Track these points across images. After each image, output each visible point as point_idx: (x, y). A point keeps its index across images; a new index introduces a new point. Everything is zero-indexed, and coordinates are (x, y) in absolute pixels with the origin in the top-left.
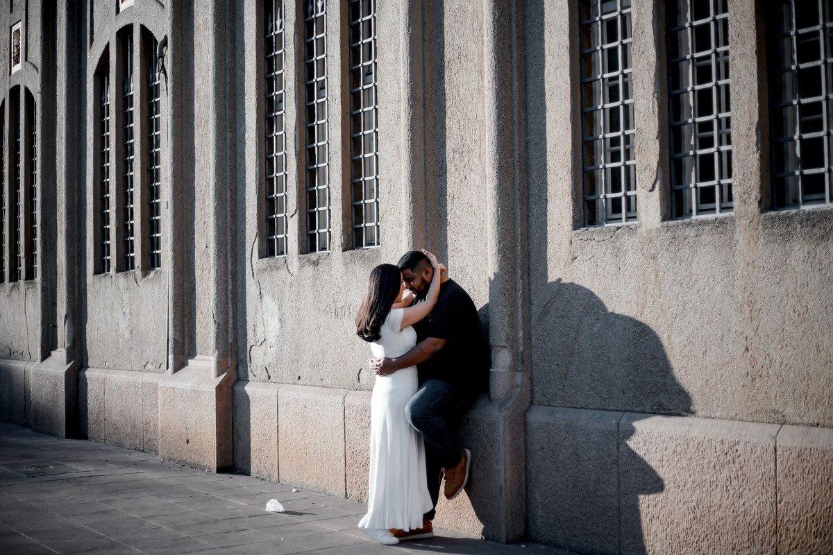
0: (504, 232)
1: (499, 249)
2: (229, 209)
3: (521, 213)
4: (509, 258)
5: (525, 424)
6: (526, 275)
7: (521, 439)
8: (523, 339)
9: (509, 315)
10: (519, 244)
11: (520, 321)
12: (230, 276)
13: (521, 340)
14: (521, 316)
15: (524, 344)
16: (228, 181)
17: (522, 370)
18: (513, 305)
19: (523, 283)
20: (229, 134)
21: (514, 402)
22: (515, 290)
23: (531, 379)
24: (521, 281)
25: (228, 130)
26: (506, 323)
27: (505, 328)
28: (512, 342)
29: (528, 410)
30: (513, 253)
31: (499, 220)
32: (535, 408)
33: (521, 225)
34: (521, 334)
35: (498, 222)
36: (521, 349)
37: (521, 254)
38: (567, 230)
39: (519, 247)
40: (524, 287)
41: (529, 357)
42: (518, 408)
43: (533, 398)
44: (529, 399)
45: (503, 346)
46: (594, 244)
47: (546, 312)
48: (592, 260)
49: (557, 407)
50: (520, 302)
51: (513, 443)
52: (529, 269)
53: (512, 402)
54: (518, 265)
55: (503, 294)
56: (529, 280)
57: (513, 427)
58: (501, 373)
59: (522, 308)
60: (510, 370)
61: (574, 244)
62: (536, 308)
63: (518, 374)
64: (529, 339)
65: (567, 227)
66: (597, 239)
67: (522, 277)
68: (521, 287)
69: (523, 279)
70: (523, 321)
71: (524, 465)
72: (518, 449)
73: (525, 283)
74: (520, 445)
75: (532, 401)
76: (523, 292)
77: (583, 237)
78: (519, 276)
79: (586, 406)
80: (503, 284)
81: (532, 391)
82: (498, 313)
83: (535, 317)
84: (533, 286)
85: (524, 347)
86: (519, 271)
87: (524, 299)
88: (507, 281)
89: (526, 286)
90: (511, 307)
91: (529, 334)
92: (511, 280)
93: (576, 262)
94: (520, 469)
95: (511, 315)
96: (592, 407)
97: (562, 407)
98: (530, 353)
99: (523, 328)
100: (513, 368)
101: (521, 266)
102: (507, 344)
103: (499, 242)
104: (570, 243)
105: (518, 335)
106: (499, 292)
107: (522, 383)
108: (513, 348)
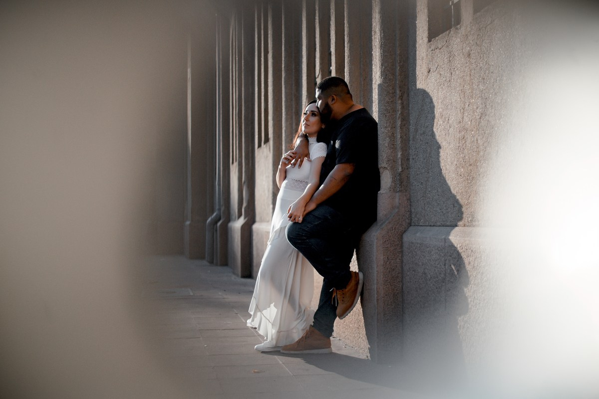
0: (386, 54)
1: (382, 72)
2: (293, 78)
4: (390, 80)
5: (401, 245)
7: (398, 260)
8: (402, 159)
9: (390, 137)
10: (397, 65)
11: (399, 142)
13: (400, 161)
14: (399, 136)
15: (402, 164)
16: (293, 55)
17: (400, 191)
18: (394, 127)
19: (402, 103)
21: (390, 223)
22: (394, 111)
23: (409, 199)
24: (400, 102)
26: (387, 145)
27: (386, 149)
28: (393, 161)
29: (405, 232)
30: (394, 74)
31: (382, 43)
32: (411, 228)
33: (400, 46)
34: (399, 154)
35: (381, 45)
36: (400, 169)
37: (400, 75)
38: (426, 43)
39: (399, 68)
40: (403, 108)
41: (408, 178)
42: (394, 228)
43: (411, 219)
44: (407, 220)
45: (385, 168)
46: (438, 51)
47: (416, 130)
48: (438, 69)
49: (421, 226)
50: (399, 123)
51: (388, 263)
52: (408, 89)
53: (387, 222)
54: (398, 86)
55: (384, 115)
56: (409, 100)
57: (387, 247)
58: (383, 193)
59: (401, 128)
60: (390, 191)
61: (428, 57)
62: (412, 128)
63: (397, 194)
64: (408, 159)
65: (426, 40)
66: (440, 46)
67: (401, 97)
68: (400, 107)
69: (402, 99)
70: (402, 142)
71: (401, 286)
72: (394, 270)
73: (405, 103)
74: (396, 266)
75: (411, 222)
76: (401, 113)
77: (433, 47)
78: (398, 96)
79: (436, 222)
80: (385, 106)
81: (411, 212)
82: (381, 135)
83: (411, 137)
84: (410, 106)
85: (402, 168)
86: (398, 92)
87: (403, 120)
88: (388, 102)
89: (405, 107)
90: (392, 128)
91: (409, 154)
92: (392, 101)
93: (430, 75)
94: (397, 290)
95: (393, 136)
96: (438, 224)
97: (424, 226)
98: (409, 174)
99: (402, 149)
100: (393, 189)
101: (400, 87)
102: (388, 165)
103: (382, 65)
104: (427, 55)
105: (397, 155)
106: (381, 114)
107: (400, 203)
108: (393, 169)
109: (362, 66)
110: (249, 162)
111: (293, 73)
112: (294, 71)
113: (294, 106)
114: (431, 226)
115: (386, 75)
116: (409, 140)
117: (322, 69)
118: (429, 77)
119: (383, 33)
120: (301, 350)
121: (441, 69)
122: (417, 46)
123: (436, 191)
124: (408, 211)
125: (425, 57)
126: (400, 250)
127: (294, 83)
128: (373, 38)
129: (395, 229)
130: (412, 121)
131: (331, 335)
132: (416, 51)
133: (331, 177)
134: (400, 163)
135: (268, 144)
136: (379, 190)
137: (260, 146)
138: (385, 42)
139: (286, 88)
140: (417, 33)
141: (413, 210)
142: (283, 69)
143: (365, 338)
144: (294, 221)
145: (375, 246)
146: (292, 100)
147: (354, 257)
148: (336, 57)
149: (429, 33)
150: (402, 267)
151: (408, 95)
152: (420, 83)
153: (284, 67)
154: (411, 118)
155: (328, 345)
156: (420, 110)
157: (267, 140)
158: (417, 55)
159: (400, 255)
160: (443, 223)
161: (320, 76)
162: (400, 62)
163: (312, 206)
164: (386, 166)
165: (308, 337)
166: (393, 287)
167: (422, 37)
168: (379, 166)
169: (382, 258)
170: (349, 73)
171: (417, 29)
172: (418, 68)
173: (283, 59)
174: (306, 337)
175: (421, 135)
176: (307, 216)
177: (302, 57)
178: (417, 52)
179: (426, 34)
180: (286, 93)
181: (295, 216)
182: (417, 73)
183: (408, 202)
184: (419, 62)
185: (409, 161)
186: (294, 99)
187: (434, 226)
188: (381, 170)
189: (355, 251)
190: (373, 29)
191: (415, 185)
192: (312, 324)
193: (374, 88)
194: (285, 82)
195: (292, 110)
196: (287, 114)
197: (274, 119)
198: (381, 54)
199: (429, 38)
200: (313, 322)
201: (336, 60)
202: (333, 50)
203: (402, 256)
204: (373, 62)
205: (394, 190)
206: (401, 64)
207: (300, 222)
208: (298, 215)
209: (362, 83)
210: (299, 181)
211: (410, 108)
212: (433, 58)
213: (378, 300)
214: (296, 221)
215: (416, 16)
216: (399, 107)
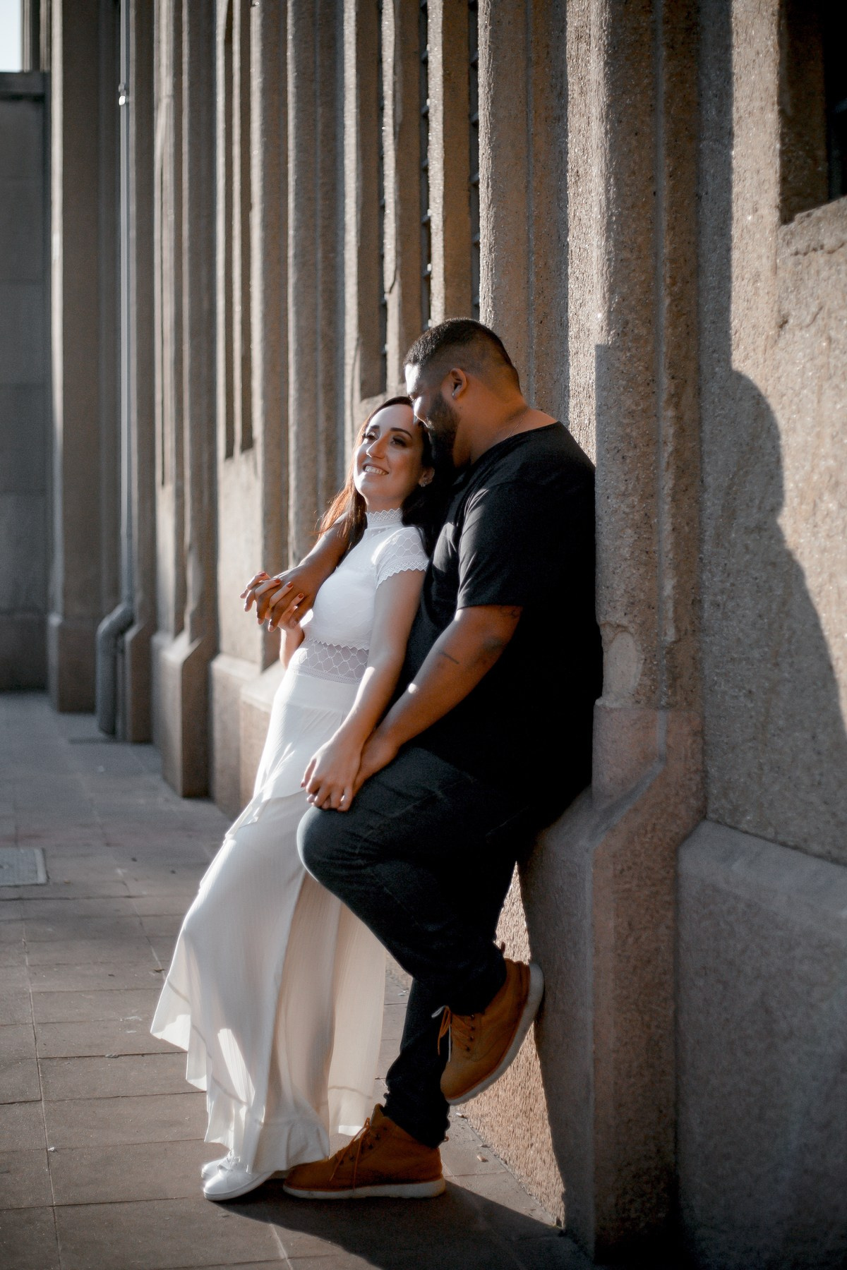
0: (626, 254)
1: (609, 312)
2: (320, 288)
3: (674, 189)
4: (637, 339)
5: (675, 882)
6: (689, 391)
8: (676, 601)
9: (636, 527)
10: (663, 292)
11: (667, 542)
12: (322, 448)
13: (670, 606)
14: (667, 527)
15: (677, 620)
16: (319, 222)
17: (670, 706)
18: (650, 494)
19: (679, 418)
20: (320, 110)
21: (636, 810)
22: (653, 441)
23: (700, 733)
24: (670, 413)
25: (319, 102)
26: (626, 552)
27: (625, 564)
28: (647, 606)
29: (686, 837)
30: (651, 322)
31: (611, 217)
32: (706, 828)
33: (672, 228)
34: (669, 585)
35: (609, 223)
36: (671, 635)
37: (674, 325)
38: (769, 227)
39: (667, 301)
40: (681, 432)
41: (697, 663)
42: (649, 828)
43: (706, 798)
44: (692, 801)
45: (619, 626)
46: (822, 261)
47: (730, 513)
48: (820, 322)
49: (746, 832)
50: (667, 482)
51: (631, 940)
52: (699, 370)
53: (629, 807)
54: (664, 361)
55: (619, 456)
56: (700, 407)
57: (629, 890)
58: (612, 710)
59: (674, 500)
60: (638, 702)
61: (781, 274)
62: (712, 504)
63: (661, 716)
64: (697, 603)
65: (770, 215)
66: (829, 242)
67: (676, 399)
68: (671, 431)
69: (677, 406)
70: (676, 545)
71: (671, 1012)
72: (649, 961)
73: (686, 417)
74: (657, 950)
75: (705, 807)
76: (676, 450)
77: (800, 244)
78: (664, 396)
79: (805, 841)
80: (620, 424)
81: (705, 774)
82: (606, 519)
83: (709, 533)
84: (707, 427)
85: (678, 629)
86: (665, 381)
87: (681, 472)
88: (631, 414)
89: (690, 429)
90: (643, 498)
91: (699, 586)
92: (644, 411)
93: (787, 336)
94: (658, 1027)
95: (646, 524)
96: (816, 847)
97: (756, 836)
98: (700, 649)
99: (676, 568)
100: (647, 698)
101: (672, 365)
102: (630, 617)
103: (612, 290)
104: (775, 269)
105: (661, 588)
106: (608, 451)
107: (669, 747)
108: (647, 631)
109: (533, 278)
110: (201, 492)
111: (320, 273)
112: (320, 266)
113: (321, 366)
114: (784, 844)
115: (627, 323)
116: (701, 541)
117: (402, 269)
118: (782, 343)
119: (616, 184)
120: (350, 1187)
121: (833, 323)
122: (735, 232)
123: (807, 736)
124: (696, 771)
125: (766, 273)
126: (667, 898)
127: (320, 301)
128: (571, 192)
129: (654, 829)
130: (714, 476)
131: (441, 1137)
132: (729, 250)
133: (443, 653)
134: (670, 614)
135: (250, 453)
136: (598, 693)
137: (229, 454)
138: (620, 214)
139: (298, 314)
140: (735, 190)
141: (713, 771)
142: (291, 260)
143: (549, 1156)
144: (325, 806)
145: (588, 885)
146: (315, 349)
147: (515, 887)
148: (445, 240)
149: (781, 194)
150: (676, 952)
151: (699, 392)
152: (747, 357)
153: (295, 256)
154: (708, 468)
155: (434, 1171)
156: (745, 448)
157: (248, 444)
158: (734, 263)
159: (670, 914)
160: (835, 852)
161: (396, 289)
162: (674, 284)
163: (383, 752)
164: (625, 622)
165: (371, 1147)
166: (647, 1018)
167: (756, 203)
168: (601, 619)
169: (611, 924)
170: (494, 299)
171: (734, 177)
172: (738, 308)
173: (291, 232)
174: (363, 1148)
175: (748, 531)
176: (367, 785)
177: (343, 229)
178: (735, 255)
179: (770, 196)
180: (299, 328)
181: (330, 788)
182: (735, 323)
183: (694, 742)
184: (740, 288)
185: (702, 608)
186: (320, 347)
187: (795, 848)
188: (606, 633)
189: (516, 870)
190: (569, 167)
191: (724, 693)
192: (383, 1102)
193: (572, 349)
194: (296, 298)
195: (316, 376)
196: (301, 388)
197: (265, 396)
198: (609, 253)
199: (781, 211)
200: (386, 1096)
201: (445, 247)
202: (436, 212)
203: (676, 918)
204: (570, 270)
205: (649, 699)
206: (676, 289)
207: (345, 807)
208: (341, 782)
209: (535, 332)
210: (338, 647)
211: (707, 435)
212: (798, 280)
213: (596, 1061)
214: (334, 805)
215: (730, 134)
216: (668, 430)
